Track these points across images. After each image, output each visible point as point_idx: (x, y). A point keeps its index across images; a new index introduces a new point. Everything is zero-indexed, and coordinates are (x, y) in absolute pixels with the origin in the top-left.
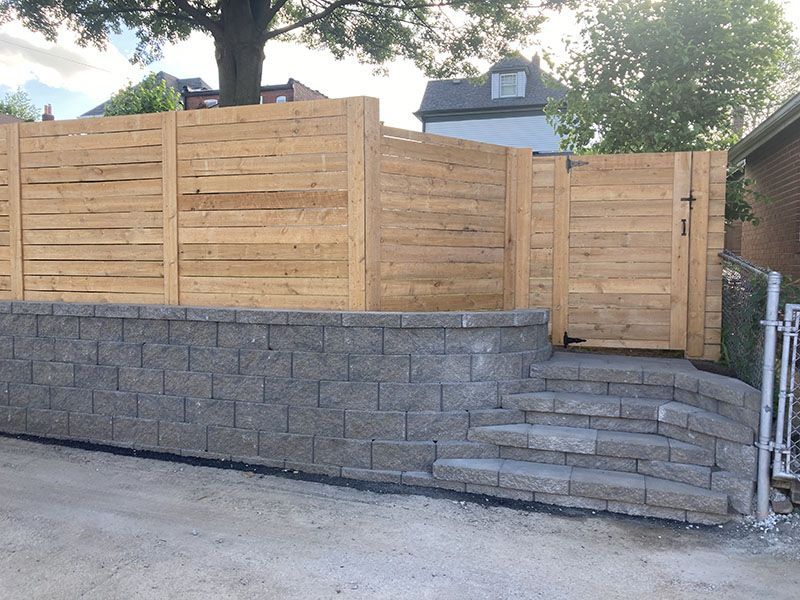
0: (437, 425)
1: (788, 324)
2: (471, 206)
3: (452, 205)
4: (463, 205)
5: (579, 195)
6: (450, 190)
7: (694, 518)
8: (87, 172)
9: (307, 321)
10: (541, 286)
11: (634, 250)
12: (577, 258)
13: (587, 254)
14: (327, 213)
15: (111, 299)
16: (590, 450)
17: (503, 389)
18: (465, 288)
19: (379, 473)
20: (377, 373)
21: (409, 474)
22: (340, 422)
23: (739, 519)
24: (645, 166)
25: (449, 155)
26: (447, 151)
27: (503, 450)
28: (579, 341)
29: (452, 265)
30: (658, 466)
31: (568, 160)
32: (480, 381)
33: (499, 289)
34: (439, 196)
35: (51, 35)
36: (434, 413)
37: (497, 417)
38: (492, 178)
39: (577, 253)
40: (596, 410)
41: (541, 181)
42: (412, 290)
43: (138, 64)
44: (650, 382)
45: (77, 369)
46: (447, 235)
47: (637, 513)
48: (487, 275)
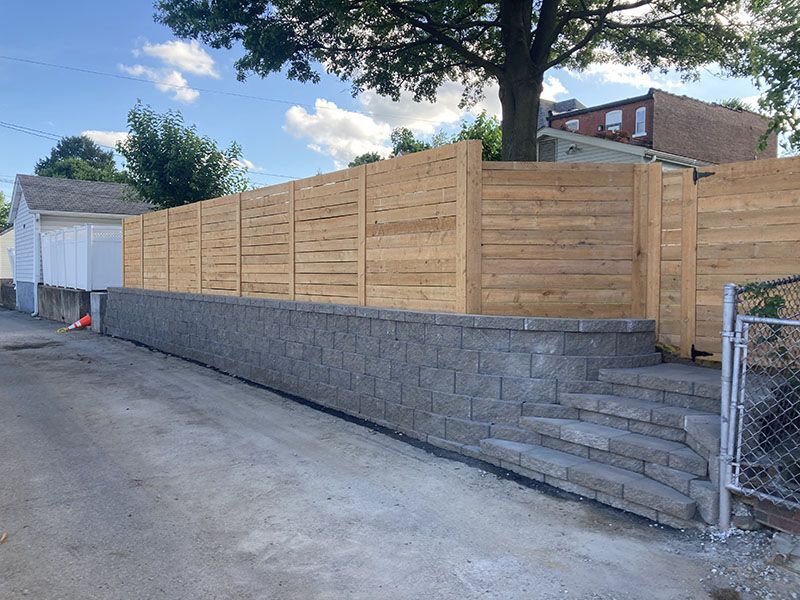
0: (495, 411)
1: (739, 335)
2: (589, 222)
3: (565, 223)
4: (577, 222)
5: (705, 206)
6: (561, 210)
7: (664, 520)
8: (323, 212)
9: (417, 319)
10: (671, 298)
11: (763, 261)
12: (705, 270)
13: (713, 266)
14: (445, 235)
15: (335, 301)
16: (604, 446)
17: (562, 387)
18: (582, 298)
19: (449, 444)
20: (456, 363)
21: (469, 447)
22: (429, 399)
23: (701, 527)
24: (775, 172)
25: (559, 179)
26: (557, 176)
27: (544, 439)
28: (706, 354)
29: (565, 276)
30: (655, 469)
31: (695, 172)
32: (539, 378)
33: (626, 299)
34: (548, 216)
35: (396, 97)
36: (493, 400)
37: (550, 410)
38: (614, 194)
39: (704, 266)
40: (631, 413)
41: (670, 195)
42: (517, 299)
43: (465, 107)
44: (699, 394)
45: (304, 348)
46: (558, 249)
47: (619, 507)
48: (610, 286)
